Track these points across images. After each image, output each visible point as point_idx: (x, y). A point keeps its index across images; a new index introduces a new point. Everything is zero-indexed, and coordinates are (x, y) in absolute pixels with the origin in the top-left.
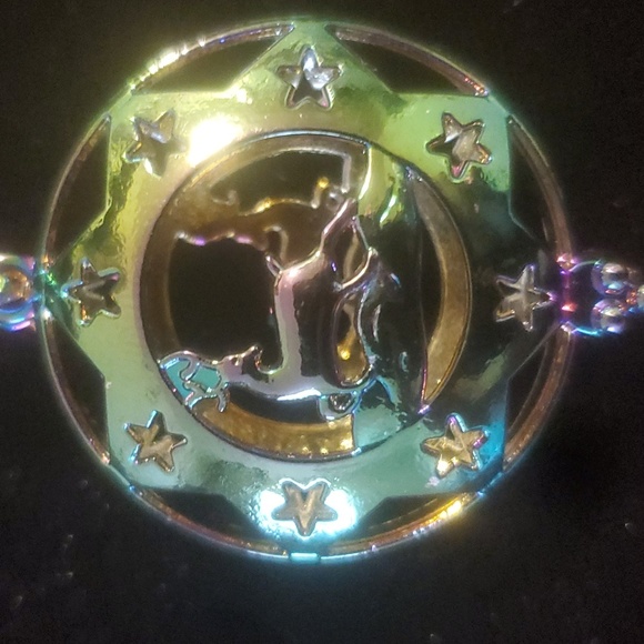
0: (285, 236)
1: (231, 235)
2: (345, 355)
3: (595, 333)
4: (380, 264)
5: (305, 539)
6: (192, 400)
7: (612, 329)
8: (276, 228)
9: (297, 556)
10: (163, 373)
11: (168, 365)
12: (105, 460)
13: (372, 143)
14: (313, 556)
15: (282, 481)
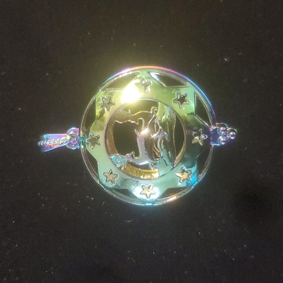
0: (143, 120)
1: (129, 121)
3: (219, 145)
4: (162, 130)
5: (148, 200)
6: (118, 166)
7: (223, 144)
8: (141, 119)
9: (147, 204)
10: (111, 159)
11: (112, 157)
12: (98, 182)
13: (159, 101)
14: (151, 204)
15: (142, 185)
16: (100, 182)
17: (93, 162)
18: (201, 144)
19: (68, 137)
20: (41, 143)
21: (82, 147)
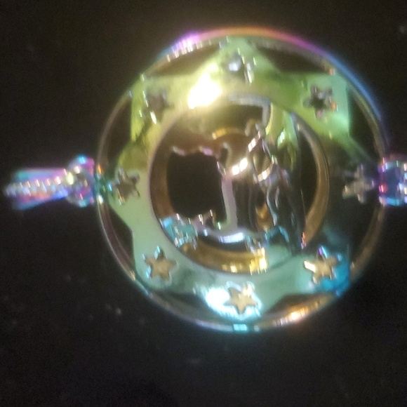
0: (230, 150)
2: (262, 215)
6: (179, 242)
8: (226, 146)
10: (162, 228)
12: (133, 277)
16: (137, 277)
17: (123, 234)
18: (361, 199)
19: (70, 179)
20: (12, 190)
21: (100, 200)
